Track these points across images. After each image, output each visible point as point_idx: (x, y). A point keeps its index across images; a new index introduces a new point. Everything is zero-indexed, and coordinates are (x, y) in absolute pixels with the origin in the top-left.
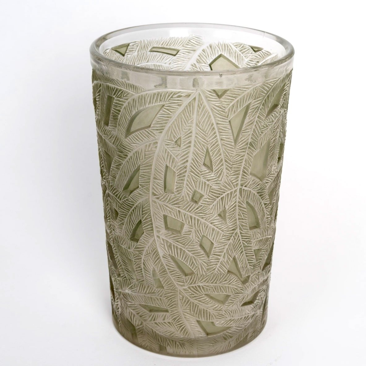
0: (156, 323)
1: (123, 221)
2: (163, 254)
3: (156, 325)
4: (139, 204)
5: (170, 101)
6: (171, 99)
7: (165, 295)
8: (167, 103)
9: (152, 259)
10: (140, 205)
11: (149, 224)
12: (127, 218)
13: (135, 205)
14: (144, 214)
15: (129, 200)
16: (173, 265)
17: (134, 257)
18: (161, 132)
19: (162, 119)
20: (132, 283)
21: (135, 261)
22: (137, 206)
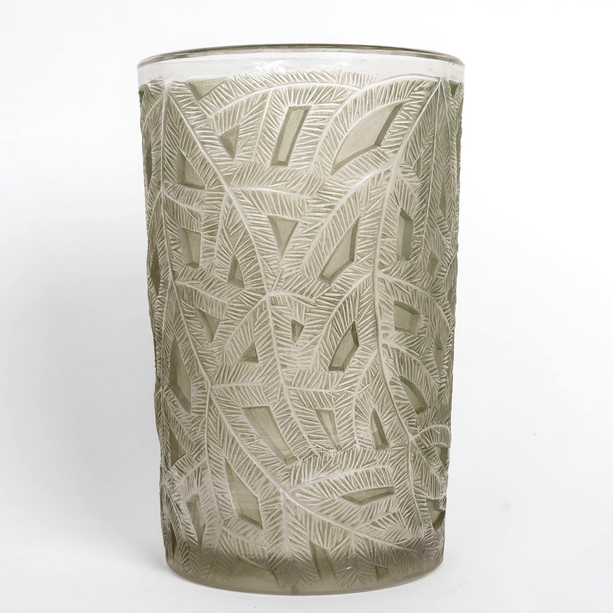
0: (374, 524)
1: (316, 337)
2: (391, 377)
3: (374, 528)
4: (353, 291)
5: (410, 96)
6: (411, 93)
7: (391, 459)
8: (408, 99)
9: (372, 394)
10: (356, 293)
11: (371, 326)
12: (325, 328)
13: (346, 296)
14: (362, 308)
15: (334, 290)
16: (404, 395)
17: (336, 401)
18: (396, 152)
19: (400, 128)
20: (330, 458)
21: (336, 411)
22: (348, 298)
